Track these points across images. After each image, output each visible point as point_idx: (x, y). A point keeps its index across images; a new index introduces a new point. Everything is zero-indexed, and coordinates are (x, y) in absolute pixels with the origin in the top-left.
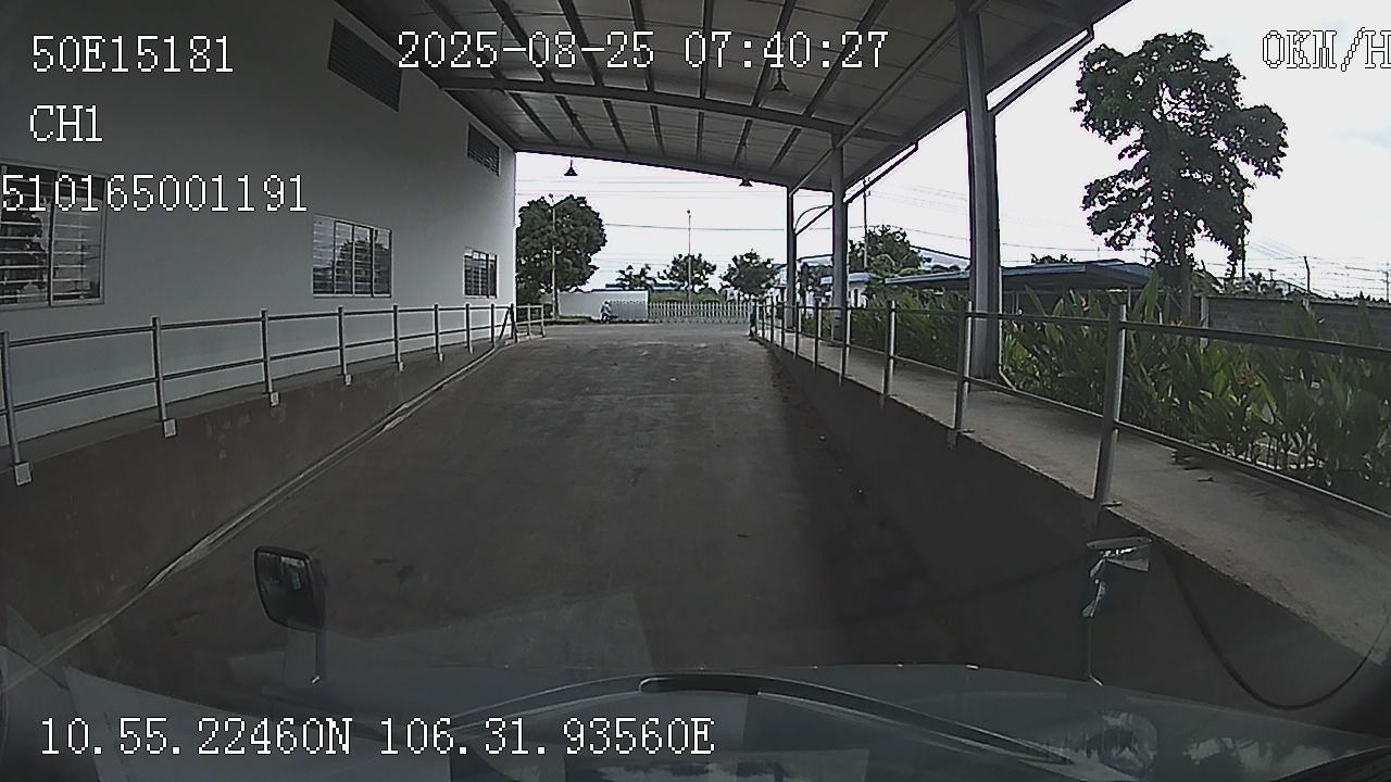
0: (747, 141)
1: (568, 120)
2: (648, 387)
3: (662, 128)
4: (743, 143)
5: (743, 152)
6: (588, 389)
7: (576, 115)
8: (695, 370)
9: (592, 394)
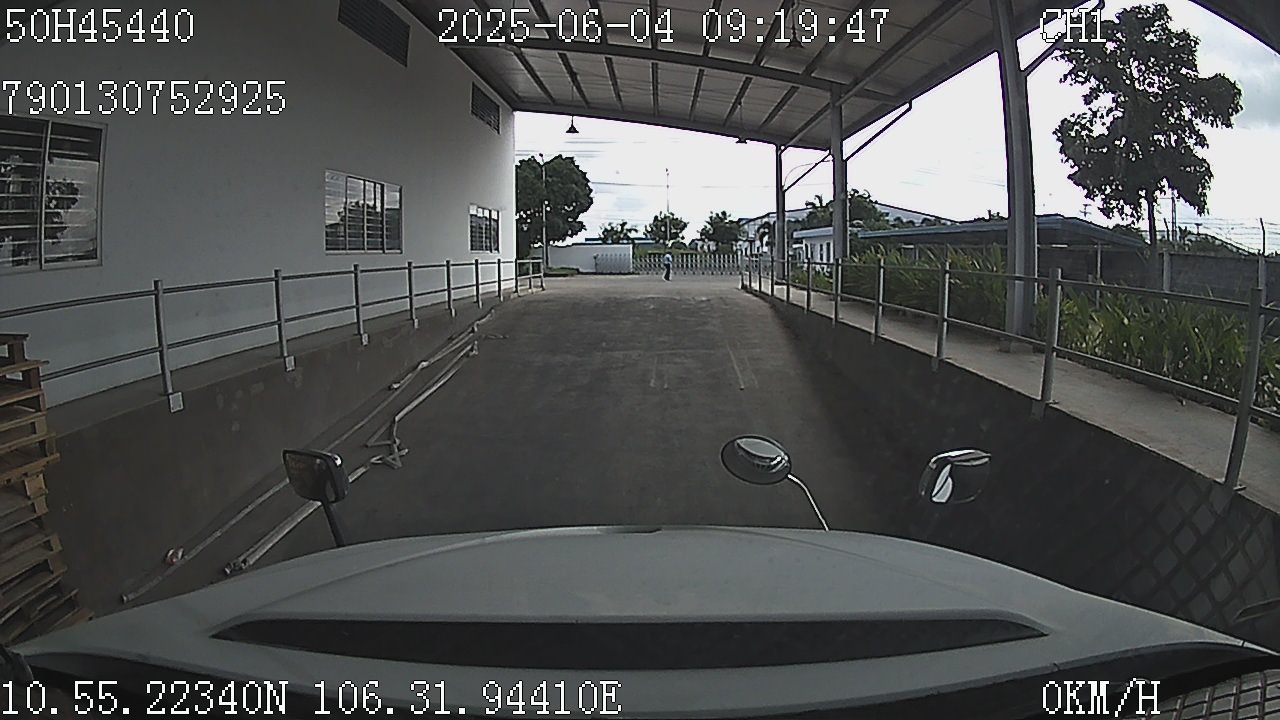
0: (743, 100)
1: (569, 79)
2: (664, 342)
3: (659, 87)
4: (738, 101)
5: (738, 110)
6: (604, 344)
7: (576, 74)
8: (705, 323)
9: (608, 350)
